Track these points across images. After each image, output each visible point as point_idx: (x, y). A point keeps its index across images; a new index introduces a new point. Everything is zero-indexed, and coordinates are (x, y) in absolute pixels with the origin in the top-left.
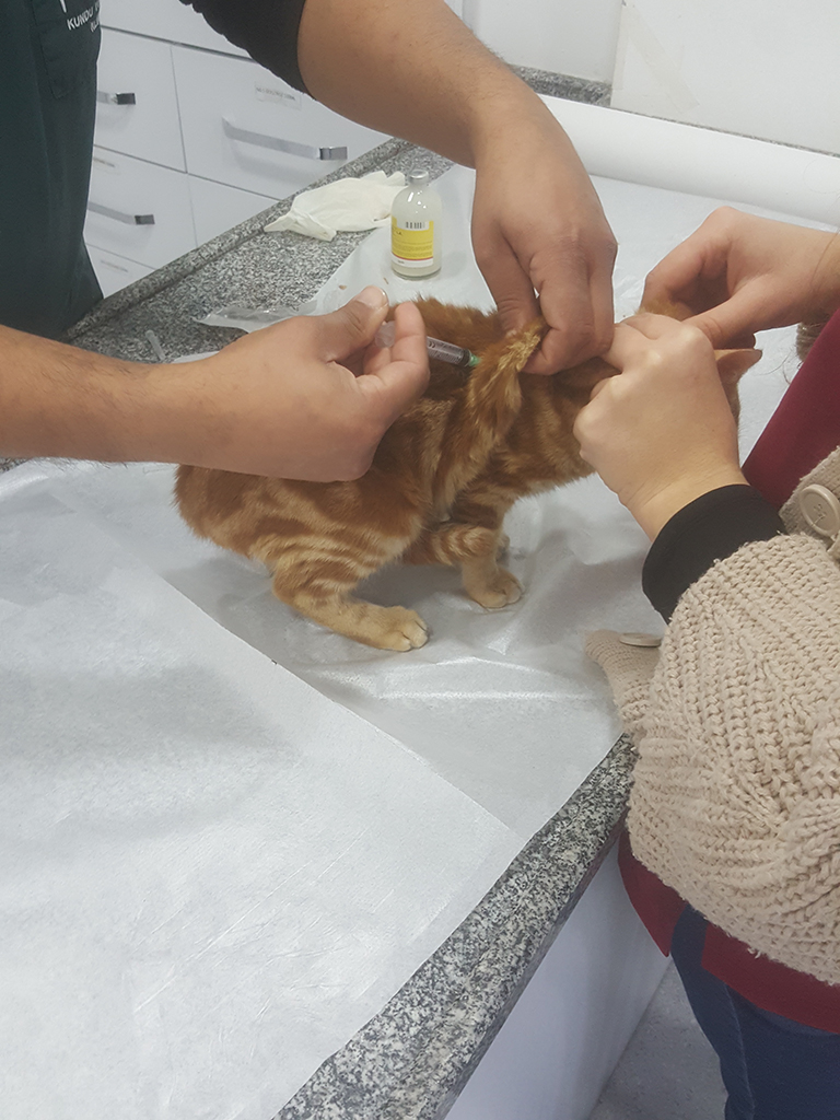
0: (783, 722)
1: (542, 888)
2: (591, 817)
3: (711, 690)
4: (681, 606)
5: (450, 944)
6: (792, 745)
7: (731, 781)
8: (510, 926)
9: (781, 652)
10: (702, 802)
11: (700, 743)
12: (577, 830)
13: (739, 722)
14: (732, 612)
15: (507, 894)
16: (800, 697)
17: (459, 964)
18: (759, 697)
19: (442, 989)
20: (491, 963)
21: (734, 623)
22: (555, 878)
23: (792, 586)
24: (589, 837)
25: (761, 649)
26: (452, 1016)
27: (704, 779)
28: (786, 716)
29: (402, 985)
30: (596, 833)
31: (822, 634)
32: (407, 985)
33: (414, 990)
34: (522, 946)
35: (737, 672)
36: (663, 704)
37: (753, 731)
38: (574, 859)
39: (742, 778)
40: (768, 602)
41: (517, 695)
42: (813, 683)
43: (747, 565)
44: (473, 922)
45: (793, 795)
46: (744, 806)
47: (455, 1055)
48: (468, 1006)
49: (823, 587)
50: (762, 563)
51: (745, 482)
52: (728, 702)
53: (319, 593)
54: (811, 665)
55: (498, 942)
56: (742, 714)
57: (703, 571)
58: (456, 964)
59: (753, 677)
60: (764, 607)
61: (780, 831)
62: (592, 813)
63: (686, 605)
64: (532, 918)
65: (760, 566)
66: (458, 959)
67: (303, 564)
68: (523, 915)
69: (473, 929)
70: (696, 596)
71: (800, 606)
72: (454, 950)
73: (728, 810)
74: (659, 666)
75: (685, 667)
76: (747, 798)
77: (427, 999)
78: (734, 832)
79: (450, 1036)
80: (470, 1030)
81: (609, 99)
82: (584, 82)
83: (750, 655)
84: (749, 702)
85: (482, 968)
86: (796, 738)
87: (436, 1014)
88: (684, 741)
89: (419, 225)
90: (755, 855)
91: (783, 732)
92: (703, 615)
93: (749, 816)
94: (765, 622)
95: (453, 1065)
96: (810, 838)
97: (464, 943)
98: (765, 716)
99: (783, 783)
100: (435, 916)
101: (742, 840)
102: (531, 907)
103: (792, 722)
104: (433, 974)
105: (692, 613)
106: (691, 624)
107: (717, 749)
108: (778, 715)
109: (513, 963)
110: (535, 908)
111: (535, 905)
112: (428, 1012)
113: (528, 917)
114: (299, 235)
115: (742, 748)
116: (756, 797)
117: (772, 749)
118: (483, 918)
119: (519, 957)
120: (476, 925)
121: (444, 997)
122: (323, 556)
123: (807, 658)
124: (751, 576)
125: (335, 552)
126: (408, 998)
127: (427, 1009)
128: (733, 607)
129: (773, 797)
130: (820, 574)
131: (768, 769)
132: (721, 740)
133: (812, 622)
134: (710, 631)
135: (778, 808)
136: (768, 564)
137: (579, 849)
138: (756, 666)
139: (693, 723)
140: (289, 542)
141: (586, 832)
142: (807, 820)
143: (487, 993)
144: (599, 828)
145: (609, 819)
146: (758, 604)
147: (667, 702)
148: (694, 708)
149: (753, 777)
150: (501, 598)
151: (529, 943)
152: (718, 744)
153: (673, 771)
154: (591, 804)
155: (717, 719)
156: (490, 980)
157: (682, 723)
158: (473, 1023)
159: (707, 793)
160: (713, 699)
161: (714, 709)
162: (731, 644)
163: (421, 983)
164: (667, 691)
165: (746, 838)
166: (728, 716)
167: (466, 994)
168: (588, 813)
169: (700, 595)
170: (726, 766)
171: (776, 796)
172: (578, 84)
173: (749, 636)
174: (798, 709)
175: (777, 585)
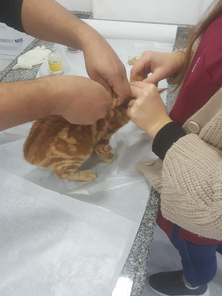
0: (202, 182)
1: (147, 235)
2: (152, 213)
3: (181, 176)
4: (167, 155)
5: (129, 256)
6: (206, 188)
7: (192, 199)
8: (143, 247)
9: (197, 165)
10: (184, 204)
11: (180, 190)
12: (150, 217)
13: (190, 184)
14: (181, 156)
15: (138, 238)
16: (205, 176)
17: (133, 260)
18: (194, 177)
19: (131, 268)
20: (141, 258)
21: (182, 158)
22: (149, 231)
23: (194, 147)
24: (153, 218)
25: (191, 165)
26: (137, 274)
27: (183, 198)
28: (202, 181)
29: (122, 270)
30: (154, 216)
31: (205, 159)
32: (123, 270)
33: (125, 270)
34: (147, 251)
35: (187, 171)
36: (167, 180)
37: (195, 186)
38: (152, 225)
39: (194, 197)
40: (189, 152)
41: (123, 185)
42: (207, 172)
43: (182, 143)
44: (133, 248)
45: (208, 200)
46: (196, 204)
47: (141, 284)
48: (140, 271)
49: (201, 147)
50: (185, 142)
51: (173, 121)
52: (186, 179)
53: (68, 173)
54: (205, 167)
55: (141, 252)
56: (190, 182)
57: (171, 146)
58: (132, 260)
59: (191, 172)
60: (189, 154)
61: (207, 209)
62: (152, 212)
63: (168, 155)
64: (147, 243)
65: (185, 143)
66: (132, 259)
67: (64, 167)
68: (145, 243)
69: (133, 250)
70: (170, 153)
71: (198, 152)
72: (131, 257)
73: (192, 206)
74: (163, 170)
75: (171, 171)
76: (196, 202)
77: (129, 272)
78: (194, 211)
79: (138, 280)
80: (142, 277)
81: (92, 17)
82: (84, 12)
83: (189, 167)
84: (192, 178)
85: (140, 260)
86: (206, 186)
87: (132, 275)
88: (176, 189)
89: (56, 62)
90: (201, 216)
91: (203, 185)
92: (173, 157)
93: (198, 206)
94: (191, 158)
95: (142, 287)
96: (217, 211)
97: (132, 254)
98: (197, 181)
99: (205, 197)
100: (124, 250)
101: (197, 212)
102: (146, 240)
103: (204, 182)
104: (128, 265)
105: (170, 157)
106: (170, 160)
107: (186, 191)
108: (201, 181)
109: (147, 256)
110: (147, 241)
111: (147, 240)
112: (130, 275)
113: (146, 243)
114: (22, 69)
115: (193, 190)
116: (199, 202)
117: (201, 190)
118: (135, 247)
119: (148, 254)
120: (134, 249)
121: (132, 270)
122: (69, 165)
123: (204, 166)
124: (183, 146)
125: (73, 163)
126: (124, 273)
127: (130, 274)
128: (181, 154)
129: (203, 201)
130: (200, 143)
131: (201, 195)
132: (186, 189)
133: (202, 156)
134: (176, 161)
135: (204, 203)
136: (187, 142)
137: (152, 222)
138: (191, 169)
139: (177, 185)
140: (60, 163)
141: (152, 217)
142: (216, 207)
143: (143, 266)
144: (155, 215)
145: (156, 212)
146: (187, 153)
147: (168, 180)
148: (176, 181)
149: (197, 197)
150: (111, 160)
151: (148, 250)
152: (185, 190)
153: (173, 197)
154: (151, 209)
155: (184, 183)
156: (143, 262)
157: (174, 185)
158: (143, 275)
159: (185, 202)
160: (182, 179)
161: (183, 181)
162: (183, 164)
163: (126, 268)
164: (168, 177)
165: (198, 212)
166: (187, 182)
167: (138, 268)
168: (151, 212)
169: (172, 152)
170: (189, 195)
171: (203, 200)
172: (83, 13)
173: (187, 161)
174: (205, 179)
175: (191, 147)
